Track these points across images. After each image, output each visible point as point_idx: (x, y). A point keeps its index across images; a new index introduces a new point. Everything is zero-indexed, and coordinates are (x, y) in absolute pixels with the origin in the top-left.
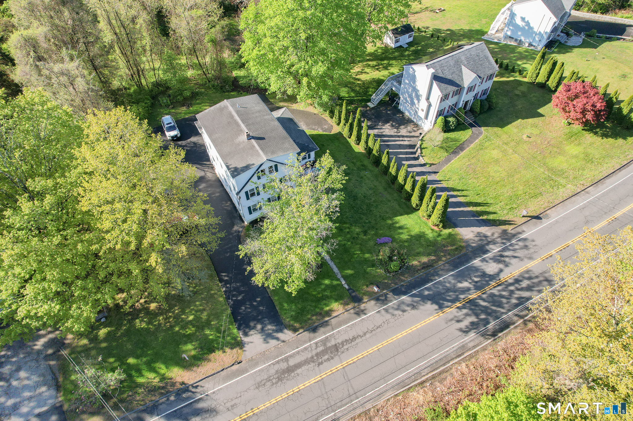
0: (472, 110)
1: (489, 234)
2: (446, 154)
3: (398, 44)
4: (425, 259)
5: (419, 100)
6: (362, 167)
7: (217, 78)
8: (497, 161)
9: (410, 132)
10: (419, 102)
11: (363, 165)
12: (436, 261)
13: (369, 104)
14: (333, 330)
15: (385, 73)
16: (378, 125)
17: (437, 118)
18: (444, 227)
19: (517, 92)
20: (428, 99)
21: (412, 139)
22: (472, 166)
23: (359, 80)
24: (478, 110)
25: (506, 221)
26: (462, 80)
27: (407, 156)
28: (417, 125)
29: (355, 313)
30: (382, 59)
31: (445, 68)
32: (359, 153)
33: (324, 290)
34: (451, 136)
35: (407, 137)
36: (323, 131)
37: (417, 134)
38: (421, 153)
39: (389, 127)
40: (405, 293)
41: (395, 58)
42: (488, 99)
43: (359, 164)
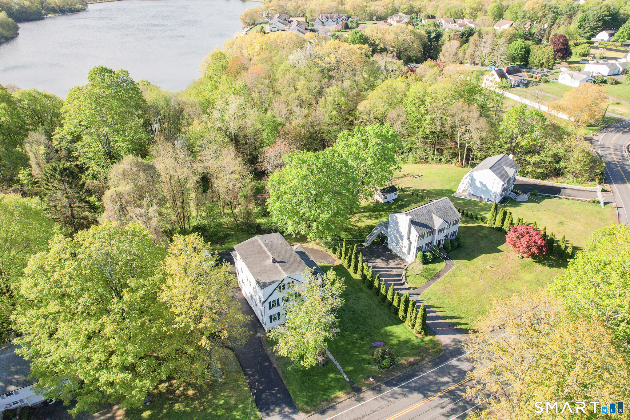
0: (444, 247)
1: (463, 340)
2: (426, 280)
3: (386, 200)
4: (411, 359)
5: (402, 239)
7: (244, 224)
8: (467, 286)
9: (397, 265)
10: (402, 241)
11: (360, 289)
12: (420, 361)
13: (364, 244)
14: (337, 413)
15: (377, 221)
16: (371, 259)
17: (417, 253)
18: (426, 334)
19: (481, 234)
20: (409, 238)
21: (399, 270)
23: (356, 226)
24: (449, 247)
26: (434, 224)
27: (395, 282)
28: (402, 260)
29: (356, 400)
30: (374, 211)
31: (420, 216)
32: (356, 279)
33: (330, 382)
34: (430, 267)
35: (395, 268)
36: (328, 263)
37: (402, 266)
38: (406, 280)
39: (380, 261)
40: (395, 385)
41: (383, 211)
42: (457, 239)
43: (356, 287)
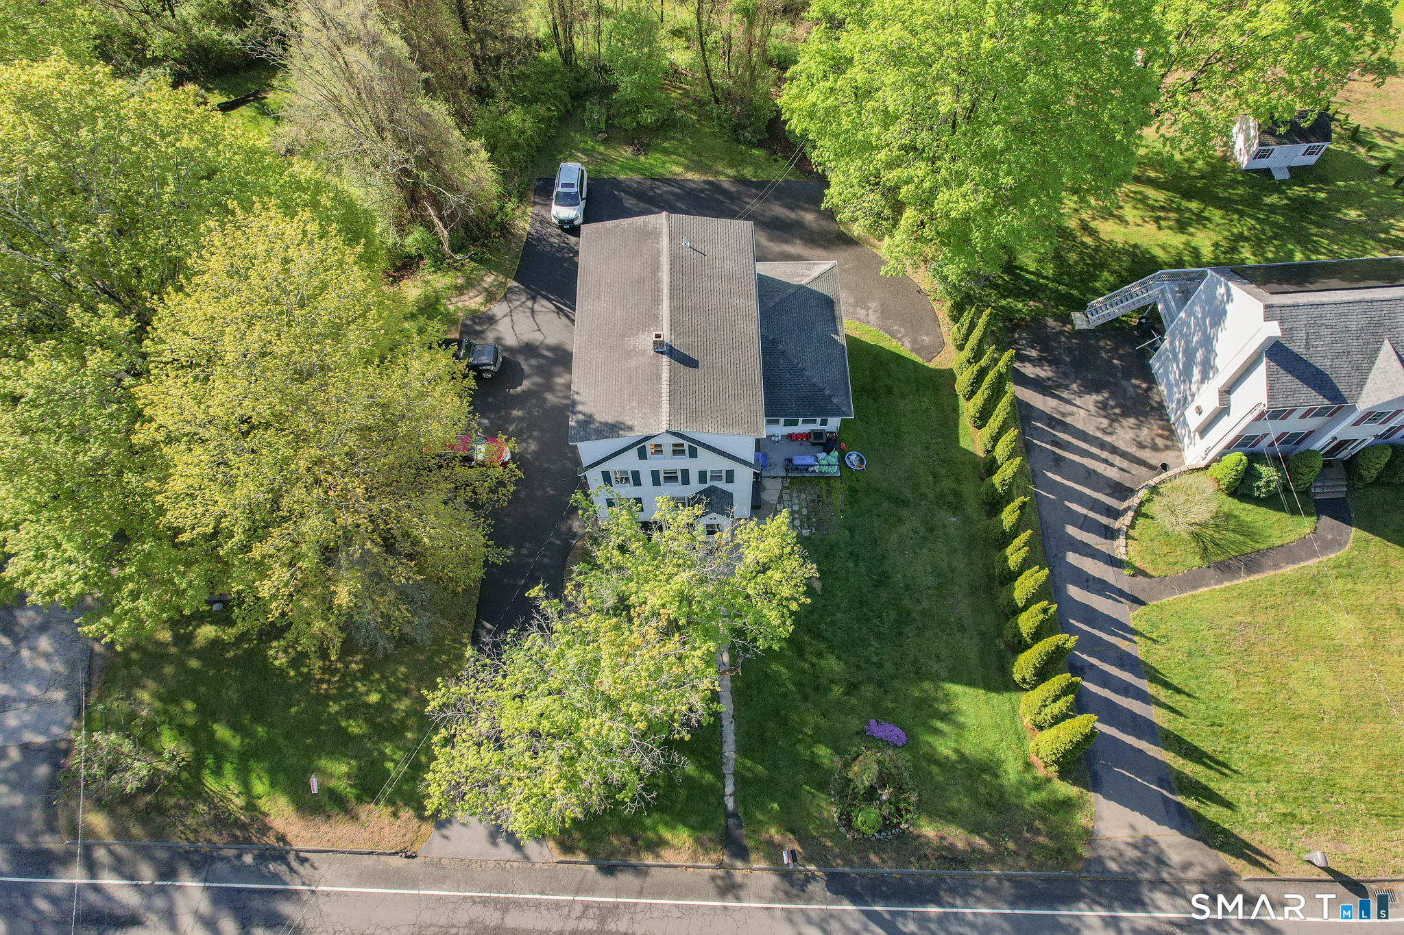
1: (1175, 858)
2: (1197, 561)
6: (950, 498)
9: (1141, 446)
11: (956, 494)
12: (984, 859)
13: (1077, 316)
14: (640, 894)
16: (1067, 387)
17: (1228, 449)
18: (1064, 774)
20: (1227, 391)
21: (1135, 469)
22: (1250, 633)
25: (1247, 846)
26: (1362, 384)
27: (1091, 514)
28: (1170, 434)
29: (714, 883)
31: (1325, 332)
32: (966, 452)
34: (1243, 515)
35: (1124, 455)
36: (913, 350)
37: (1155, 459)
38: (1132, 526)
39: (1092, 408)
